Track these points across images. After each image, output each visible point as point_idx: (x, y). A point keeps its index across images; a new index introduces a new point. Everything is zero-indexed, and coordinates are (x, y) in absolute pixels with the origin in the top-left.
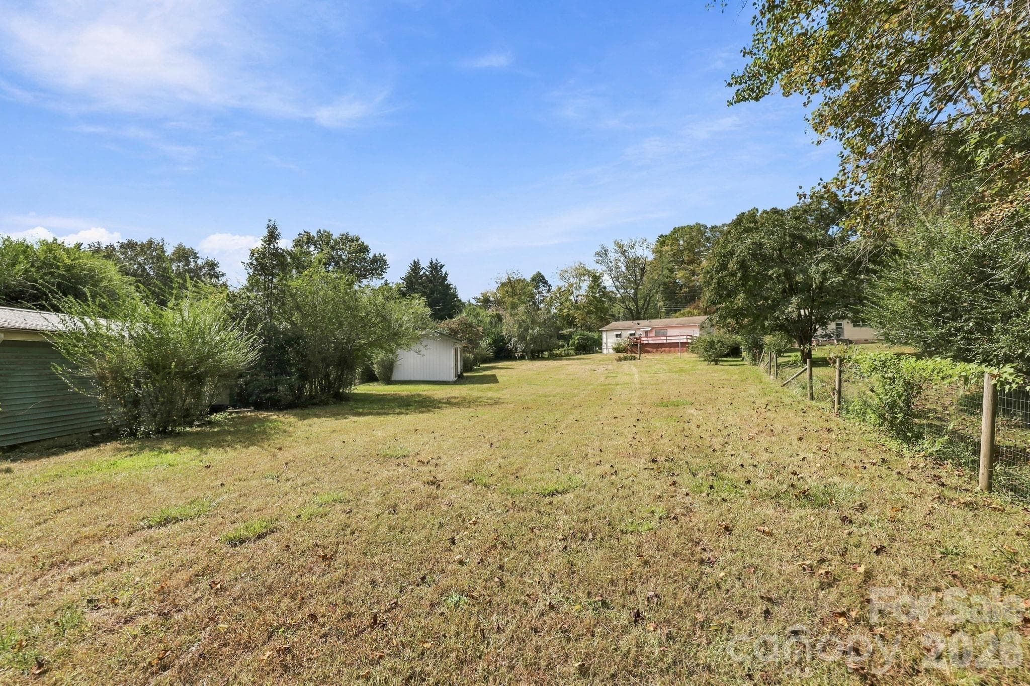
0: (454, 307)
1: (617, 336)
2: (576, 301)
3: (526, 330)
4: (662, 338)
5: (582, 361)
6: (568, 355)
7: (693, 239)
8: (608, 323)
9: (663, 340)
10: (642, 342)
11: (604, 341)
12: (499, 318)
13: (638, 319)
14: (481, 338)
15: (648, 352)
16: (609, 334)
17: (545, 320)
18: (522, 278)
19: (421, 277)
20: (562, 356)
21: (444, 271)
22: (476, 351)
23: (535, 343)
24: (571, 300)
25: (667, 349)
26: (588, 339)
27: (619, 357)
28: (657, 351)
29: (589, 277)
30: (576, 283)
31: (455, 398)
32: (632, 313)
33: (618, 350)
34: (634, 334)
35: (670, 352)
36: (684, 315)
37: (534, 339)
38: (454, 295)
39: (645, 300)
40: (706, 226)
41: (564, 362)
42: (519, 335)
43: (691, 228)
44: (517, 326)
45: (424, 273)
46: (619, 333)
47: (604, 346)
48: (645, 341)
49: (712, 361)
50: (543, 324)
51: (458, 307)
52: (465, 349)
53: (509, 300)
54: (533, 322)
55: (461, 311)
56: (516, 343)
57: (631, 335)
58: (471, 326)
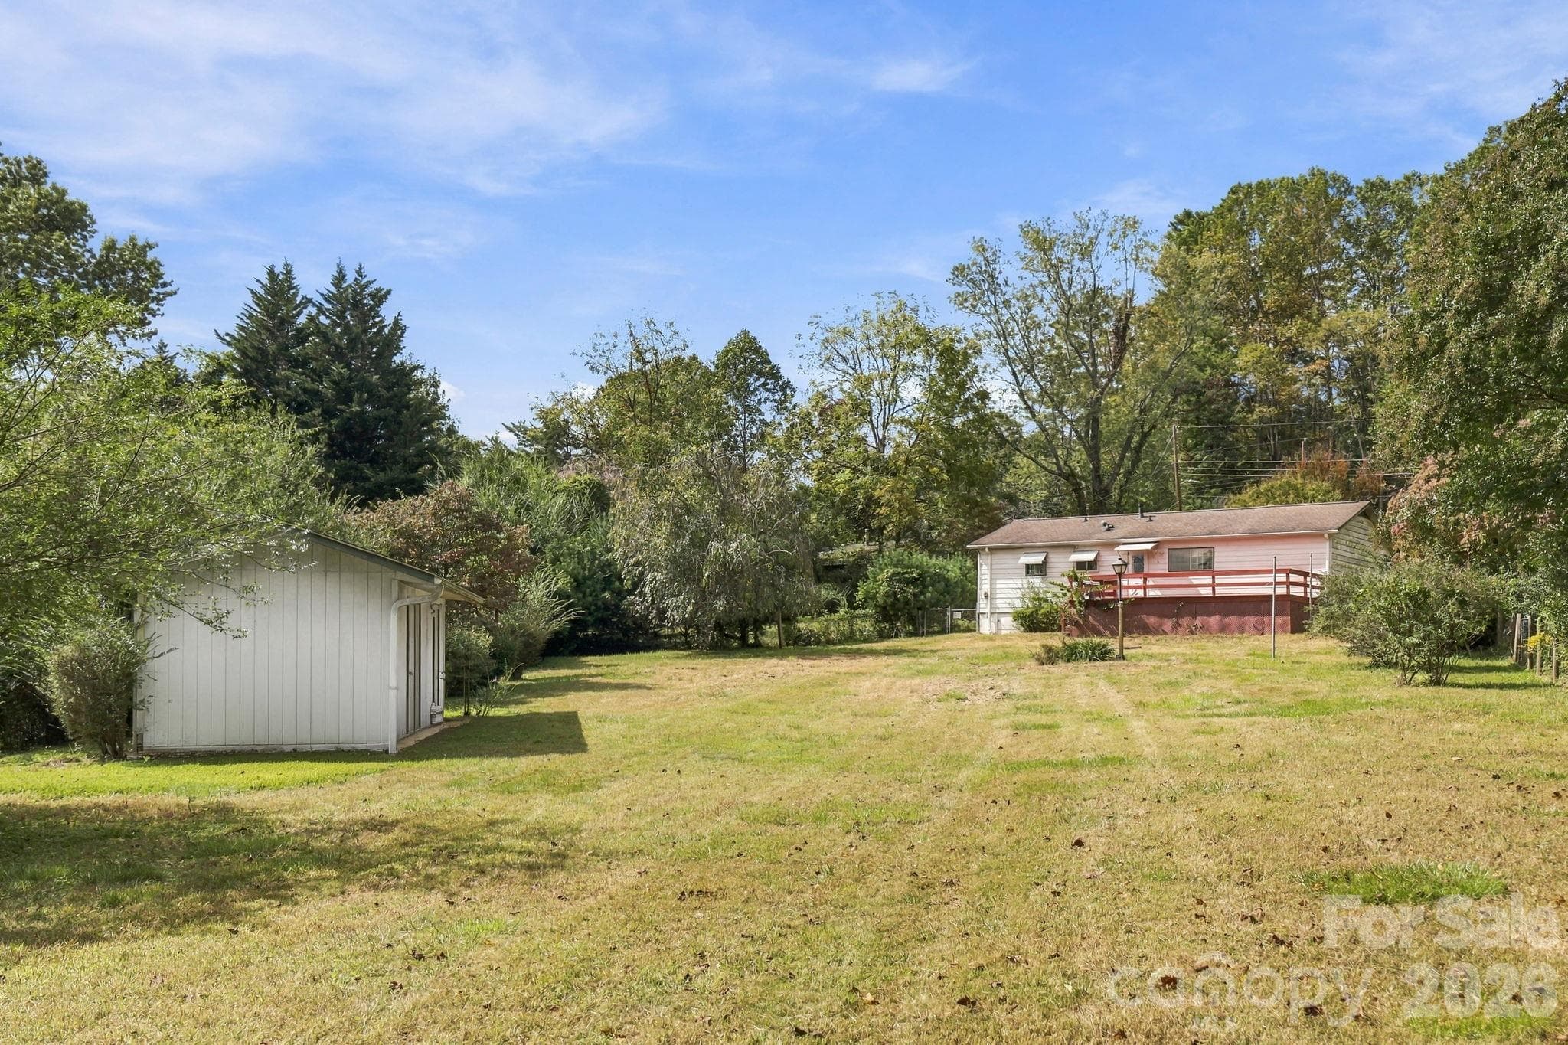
0: (424, 456)
1: (1030, 569)
2: (881, 444)
3: (700, 544)
4: (1196, 580)
5: (903, 660)
6: (850, 638)
7: (1296, 231)
8: (996, 524)
9: (1201, 586)
10: (1125, 594)
11: (984, 586)
12: (600, 497)
13: (1100, 509)
14: (526, 568)
15: (1146, 630)
16: (1004, 560)
17: (770, 506)
18: (686, 355)
19: (301, 336)
20: (829, 642)
21: (388, 313)
22: (504, 620)
23: (733, 593)
24: (862, 440)
25: (1214, 620)
26: (921, 580)
27: (1049, 650)
28: (1176, 627)
29: (929, 355)
30: (883, 378)
31: (380, 826)
32: (1077, 489)
33: (1032, 622)
34: (1092, 565)
35: (1223, 629)
36: (1270, 498)
37: (729, 576)
38: (433, 411)
39: (1126, 447)
40: (1345, 181)
41: (842, 665)
42: (673, 561)
43: (1294, 188)
44: (666, 527)
45: (311, 319)
46: (1038, 559)
47: (983, 606)
48: (1132, 587)
49: (1421, 667)
50: (760, 525)
51: (444, 453)
52: (456, 612)
53: (635, 433)
54: (726, 512)
55: (455, 472)
56: (660, 592)
57: (1081, 565)
58: (486, 523)
